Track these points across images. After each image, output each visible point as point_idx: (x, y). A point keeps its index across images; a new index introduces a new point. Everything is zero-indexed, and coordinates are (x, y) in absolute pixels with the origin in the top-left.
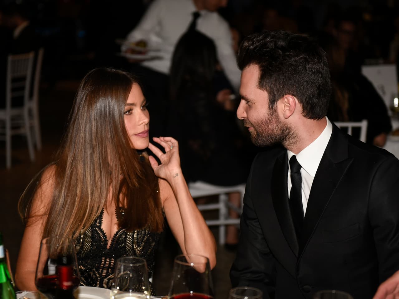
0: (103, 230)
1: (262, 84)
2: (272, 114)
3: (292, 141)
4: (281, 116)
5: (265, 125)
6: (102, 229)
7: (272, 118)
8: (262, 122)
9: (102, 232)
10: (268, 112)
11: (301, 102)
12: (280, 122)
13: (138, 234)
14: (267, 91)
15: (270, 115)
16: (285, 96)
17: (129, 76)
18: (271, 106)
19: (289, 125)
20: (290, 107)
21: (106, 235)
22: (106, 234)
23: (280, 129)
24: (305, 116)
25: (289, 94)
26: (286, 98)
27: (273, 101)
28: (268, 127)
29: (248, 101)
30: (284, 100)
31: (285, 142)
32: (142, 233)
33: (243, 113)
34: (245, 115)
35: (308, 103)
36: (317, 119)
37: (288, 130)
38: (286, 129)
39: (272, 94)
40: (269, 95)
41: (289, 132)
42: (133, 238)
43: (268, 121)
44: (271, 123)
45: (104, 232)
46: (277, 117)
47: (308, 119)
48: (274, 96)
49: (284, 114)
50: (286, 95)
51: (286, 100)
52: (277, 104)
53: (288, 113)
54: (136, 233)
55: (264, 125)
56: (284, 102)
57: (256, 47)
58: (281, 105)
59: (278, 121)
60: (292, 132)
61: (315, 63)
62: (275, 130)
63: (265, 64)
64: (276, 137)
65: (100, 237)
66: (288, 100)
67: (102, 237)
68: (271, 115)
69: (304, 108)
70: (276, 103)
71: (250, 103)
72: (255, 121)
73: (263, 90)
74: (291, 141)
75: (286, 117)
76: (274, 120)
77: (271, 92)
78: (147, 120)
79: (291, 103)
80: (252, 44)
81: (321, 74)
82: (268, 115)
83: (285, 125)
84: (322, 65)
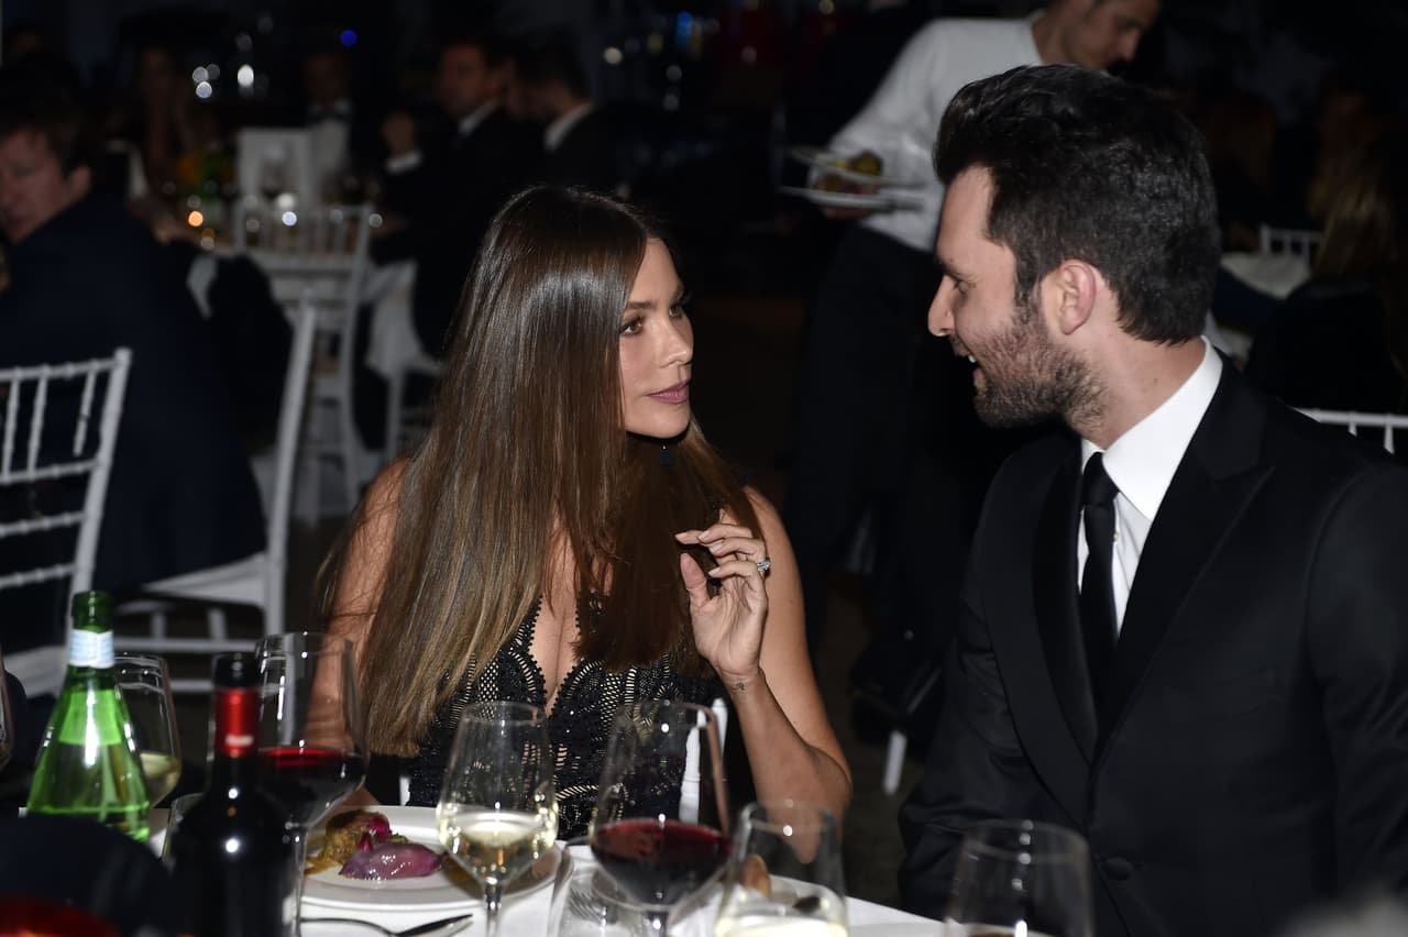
0: (533, 660)
1: (996, 226)
2: (1025, 317)
3: (1088, 407)
4: (1053, 325)
5: (1005, 352)
6: (532, 656)
7: (1026, 330)
8: (997, 345)
9: (532, 664)
10: (1013, 313)
11: (1114, 284)
12: (1051, 344)
13: (637, 679)
14: (1012, 248)
15: (1018, 321)
16: (1066, 264)
17: (635, 217)
18: (1021, 295)
19: (1078, 357)
20: (1077, 297)
21: (543, 676)
22: (541, 673)
23: (1051, 368)
24: (1128, 330)
25: (1078, 258)
26: (1066, 269)
27: (1027, 279)
28: (1014, 358)
29: (958, 281)
30: (1059, 275)
31: (1070, 411)
32: (651, 676)
33: (946, 314)
34: (949, 323)
35: (1136, 290)
36: (1168, 342)
37: (1074, 373)
38: (1070, 370)
39: (1027, 257)
40: (1018, 260)
41: (1079, 379)
42: (623, 688)
43: (1015, 340)
44: (1023, 346)
45: (538, 666)
46: (1041, 328)
47: (1139, 341)
48: (1031, 263)
49: (1061, 321)
50: (1066, 259)
51: (1066, 276)
52: (1040, 288)
53: (1072, 317)
54: (632, 675)
55: (1003, 355)
56: (1061, 282)
57: (983, 114)
58: (1052, 293)
59: (1045, 343)
60: (1088, 378)
61: (1160, 168)
62: (1033, 368)
63: (1008, 164)
64: (1040, 394)
65: (524, 681)
66: (1074, 277)
67: (530, 679)
68: (1022, 320)
69: (1124, 306)
70: (1036, 286)
71: (963, 285)
72: (976, 338)
73: (1001, 245)
74: (1086, 407)
75: (1068, 331)
76: (1032, 338)
77: (1023, 253)
78: (685, 352)
79: (1081, 286)
80: (974, 105)
81: (1181, 204)
82: (1015, 323)
83: (1065, 353)
84: (1188, 175)
